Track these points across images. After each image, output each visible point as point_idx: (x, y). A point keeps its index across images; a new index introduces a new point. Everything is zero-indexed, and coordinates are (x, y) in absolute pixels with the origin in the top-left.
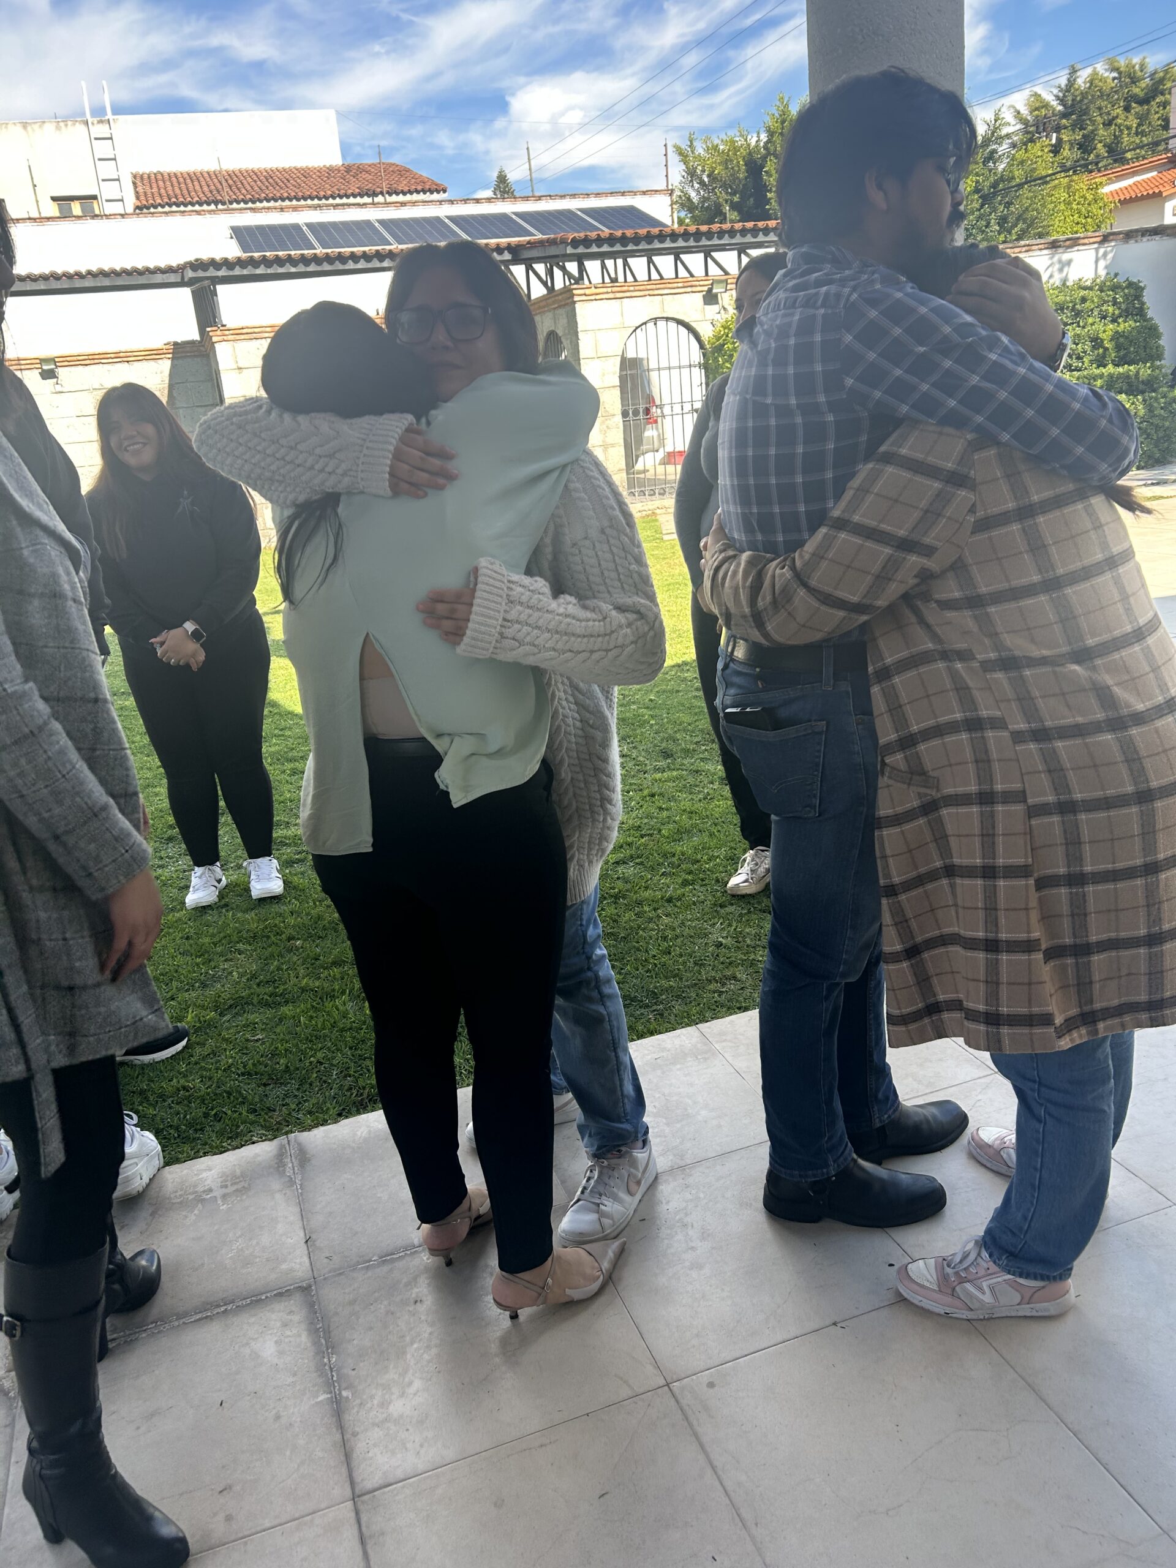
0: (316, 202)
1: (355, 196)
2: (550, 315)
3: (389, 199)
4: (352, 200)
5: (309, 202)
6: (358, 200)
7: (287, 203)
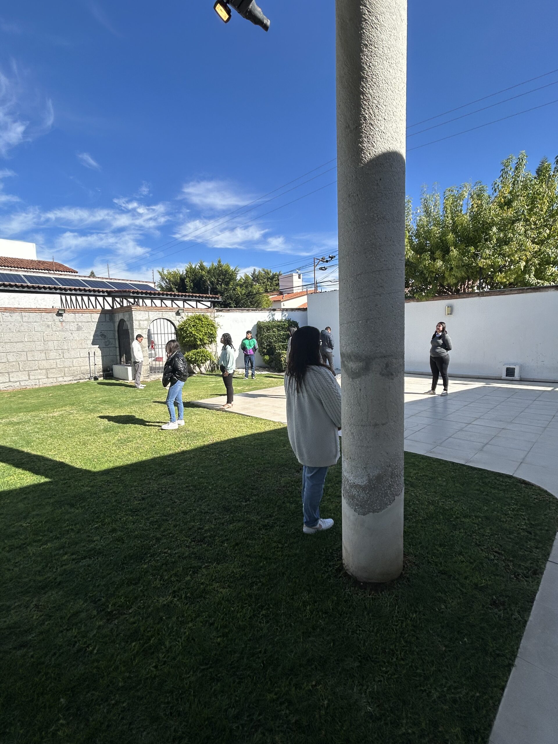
0: (26, 270)
1: (42, 270)
2: (122, 314)
3: (55, 272)
4: (40, 271)
5: (23, 269)
6: (43, 271)
7: (13, 268)
